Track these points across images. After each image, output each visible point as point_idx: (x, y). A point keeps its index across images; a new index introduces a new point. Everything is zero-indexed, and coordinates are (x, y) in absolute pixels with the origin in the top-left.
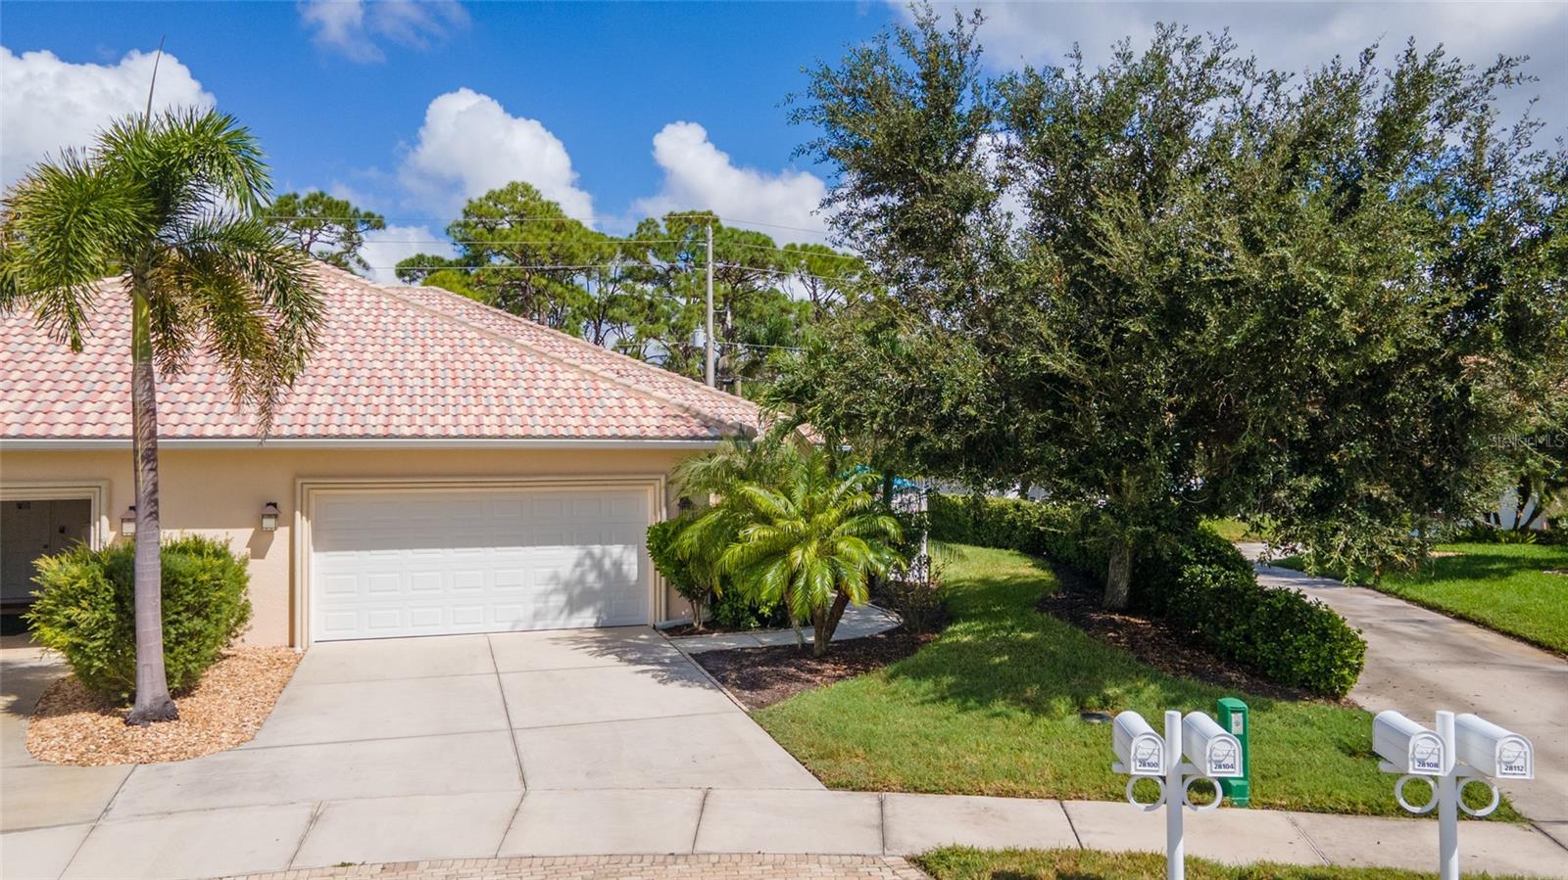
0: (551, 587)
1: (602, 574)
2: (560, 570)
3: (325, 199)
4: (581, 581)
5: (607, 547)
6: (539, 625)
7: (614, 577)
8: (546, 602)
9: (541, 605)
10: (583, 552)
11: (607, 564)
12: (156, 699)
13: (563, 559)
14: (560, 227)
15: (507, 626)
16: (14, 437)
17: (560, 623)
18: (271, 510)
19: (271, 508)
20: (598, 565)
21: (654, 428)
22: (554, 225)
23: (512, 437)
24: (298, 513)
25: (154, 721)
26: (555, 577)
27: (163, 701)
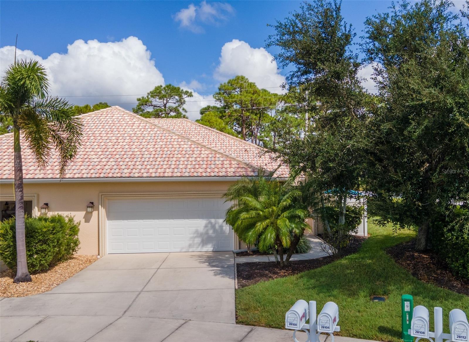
0: (195, 235)
1: (215, 231)
2: (199, 228)
3: (171, 87)
4: (207, 233)
5: (217, 220)
6: (191, 250)
7: (220, 232)
8: (194, 241)
9: (191, 242)
10: (208, 221)
11: (217, 227)
12: (23, 274)
13: (200, 224)
14: (255, 92)
15: (178, 250)
16: (5, 179)
17: (199, 249)
18: (91, 205)
19: (92, 205)
20: (213, 227)
21: (232, 173)
22: (252, 92)
23: (175, 177)
24: (100, 206)
25: (22, 282)
26: (197, 231)
27: (25, 275)
